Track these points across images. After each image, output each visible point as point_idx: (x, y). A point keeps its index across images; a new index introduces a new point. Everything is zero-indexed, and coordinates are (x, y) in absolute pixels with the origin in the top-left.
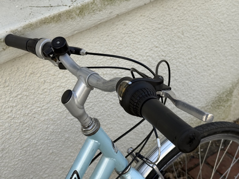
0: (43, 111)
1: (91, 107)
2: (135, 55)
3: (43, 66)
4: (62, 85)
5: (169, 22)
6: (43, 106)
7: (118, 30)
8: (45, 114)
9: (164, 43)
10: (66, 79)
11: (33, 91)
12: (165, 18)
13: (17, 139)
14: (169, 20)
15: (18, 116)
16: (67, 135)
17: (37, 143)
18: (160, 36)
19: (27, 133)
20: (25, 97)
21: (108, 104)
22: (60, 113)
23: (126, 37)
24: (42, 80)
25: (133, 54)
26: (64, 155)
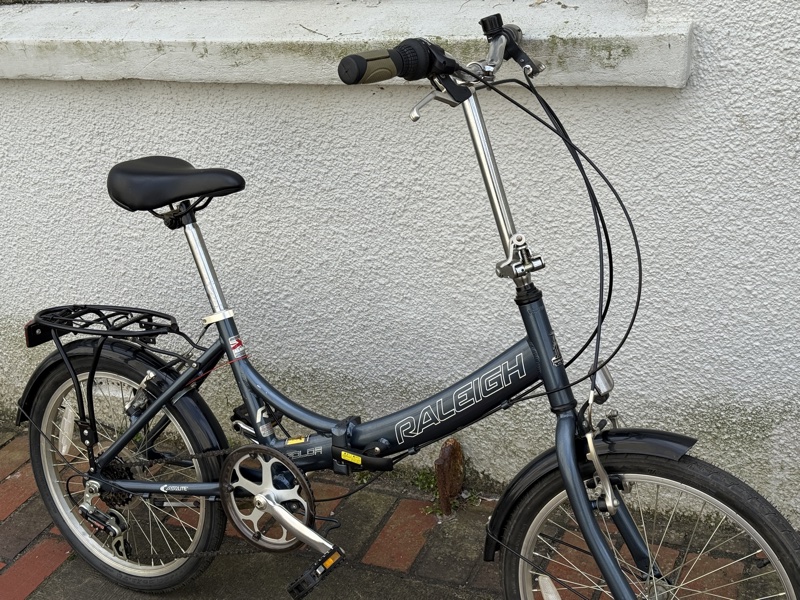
0: (293, 190)
1: (371, 231)
2: (464, 178)
3: (301, 118)
4: (325, 162)
5: (544, 145)
6: (294, 182)
7: (430, 115)
8: (295, 196)
9: (531, 183)
10: (333, 156)
11: (283, 149)
12: (533, 133)
13: (254, 213)
14: (543, 142)
15: (259, 177)
16: (326, 257)
17: (279, 238)
18: (521, 165)
19: (269, 212)
20: (271, 153)
21: (404, 246)
22: (319, 209)
23: (445, 135)
24: (298, 139)
25: (460, 174)
26: (319, 290)
